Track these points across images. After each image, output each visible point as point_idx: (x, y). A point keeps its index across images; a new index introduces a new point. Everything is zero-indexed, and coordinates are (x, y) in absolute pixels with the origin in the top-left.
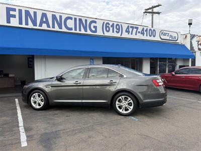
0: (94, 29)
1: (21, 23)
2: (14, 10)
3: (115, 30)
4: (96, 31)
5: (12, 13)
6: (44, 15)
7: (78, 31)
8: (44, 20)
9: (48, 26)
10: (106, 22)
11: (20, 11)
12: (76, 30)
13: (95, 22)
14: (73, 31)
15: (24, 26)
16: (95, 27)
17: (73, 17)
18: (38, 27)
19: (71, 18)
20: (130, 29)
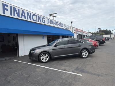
1: (11, 14)
3: (51, 23)
4: (44, 23)
5: (6, 7)
6: (23, 12)
8: (23, 14)
9: (25, 18)
10: (48, 19)
11: (11, 7)
12: (37, 21)
13: (44, 18)
15: (13, 16)
16: (44, 21)
17: (36, 15)
18: (20, 18)
20: (56, 23)
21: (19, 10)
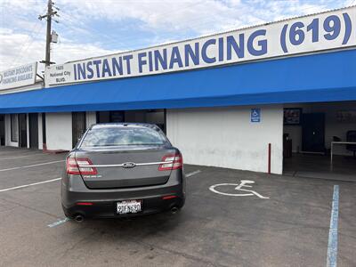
0: (259, 48)
1: (151, 70)
2: (144, 55)
3: (322, 32)
5: (143, 59)
6: (176, 50)
7: (225, 61)
8: (175, 57)
9: (181, 65)
11: (150, 54)
12: (221, 59)
13: (263, 32)
14: (217, 63)
15: (154, 72)
17: (217, 38)
18: (168, 70)
19: (213, 42)
21: (165, 51)
